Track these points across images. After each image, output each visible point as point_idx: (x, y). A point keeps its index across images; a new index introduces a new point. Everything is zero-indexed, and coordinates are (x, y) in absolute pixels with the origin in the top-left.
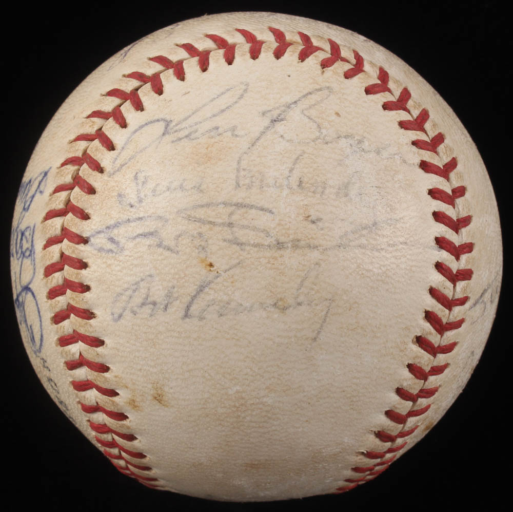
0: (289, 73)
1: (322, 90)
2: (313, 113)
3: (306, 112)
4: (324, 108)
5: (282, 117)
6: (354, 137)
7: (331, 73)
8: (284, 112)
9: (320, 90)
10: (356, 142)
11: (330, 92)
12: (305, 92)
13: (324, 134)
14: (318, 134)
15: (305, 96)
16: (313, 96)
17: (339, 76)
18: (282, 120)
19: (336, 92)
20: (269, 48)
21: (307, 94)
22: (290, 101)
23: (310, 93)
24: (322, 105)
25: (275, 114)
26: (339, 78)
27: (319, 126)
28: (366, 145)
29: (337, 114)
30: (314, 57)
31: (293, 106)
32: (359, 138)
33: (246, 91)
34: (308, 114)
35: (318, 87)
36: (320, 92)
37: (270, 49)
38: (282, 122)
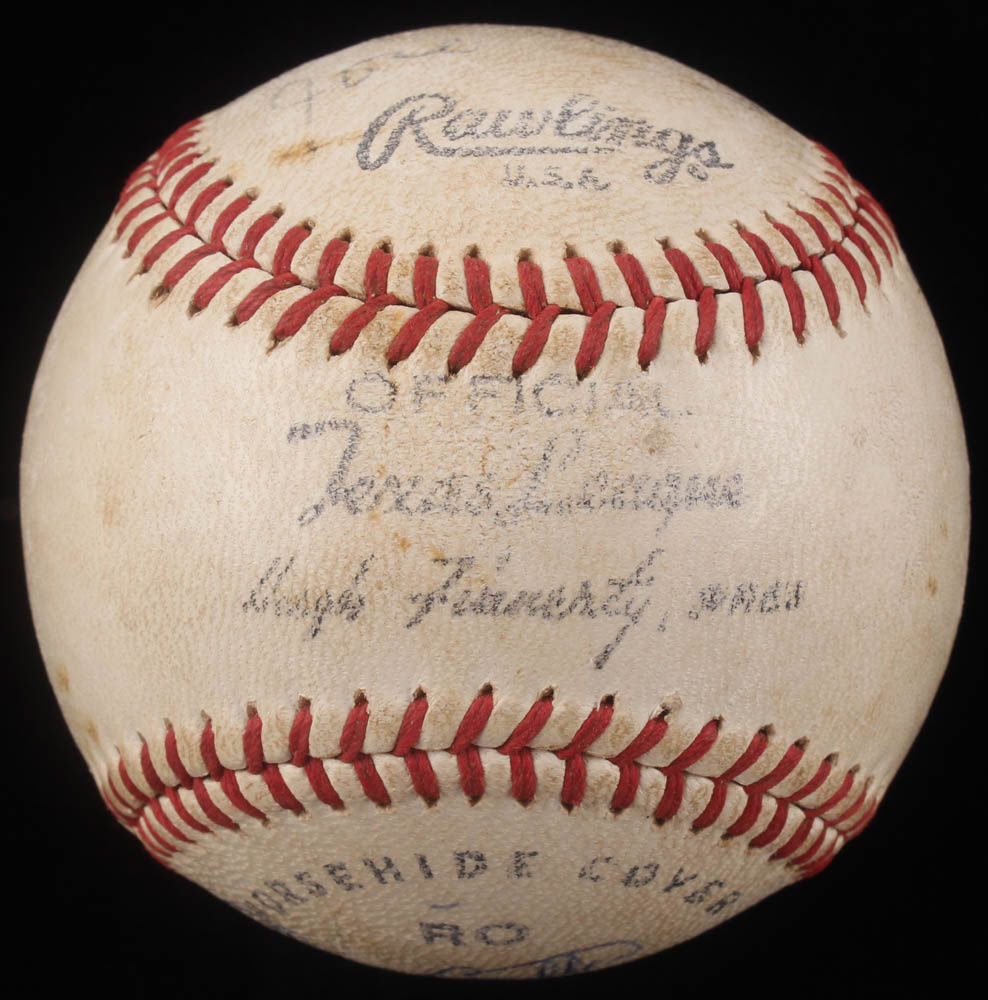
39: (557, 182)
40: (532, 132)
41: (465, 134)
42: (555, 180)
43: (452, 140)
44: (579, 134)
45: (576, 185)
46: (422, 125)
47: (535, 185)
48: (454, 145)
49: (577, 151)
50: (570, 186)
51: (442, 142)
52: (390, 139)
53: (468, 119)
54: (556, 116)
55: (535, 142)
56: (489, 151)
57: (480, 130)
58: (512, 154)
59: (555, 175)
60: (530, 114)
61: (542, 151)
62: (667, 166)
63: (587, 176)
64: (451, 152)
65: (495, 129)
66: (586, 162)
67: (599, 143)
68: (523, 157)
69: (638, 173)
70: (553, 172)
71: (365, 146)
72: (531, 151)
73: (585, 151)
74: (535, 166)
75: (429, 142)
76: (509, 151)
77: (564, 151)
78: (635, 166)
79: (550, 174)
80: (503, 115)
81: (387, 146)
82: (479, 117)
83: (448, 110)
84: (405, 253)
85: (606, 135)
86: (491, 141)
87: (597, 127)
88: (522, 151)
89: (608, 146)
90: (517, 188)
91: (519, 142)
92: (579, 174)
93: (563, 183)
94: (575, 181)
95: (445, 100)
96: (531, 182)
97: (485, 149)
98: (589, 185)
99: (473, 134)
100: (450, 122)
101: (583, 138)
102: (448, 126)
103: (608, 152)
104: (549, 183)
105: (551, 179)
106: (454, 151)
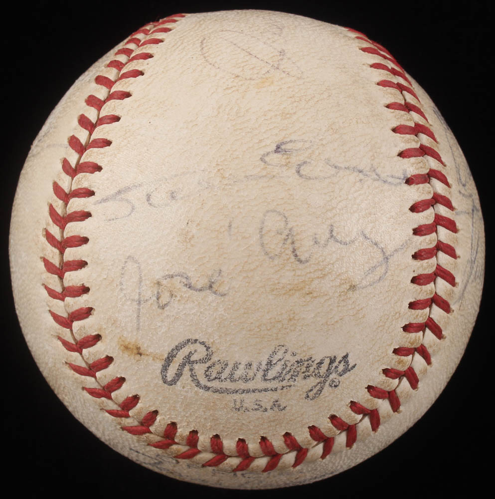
39: (260, 408)
40: (250, 379)
41: (216, 378)
42: (259, 407)
43: (209, 381)
44: (274, 379)
45: (269, 410)
46: (195, 365)
47: (248, 411)
48: (209, 384)
49: (272, 390)
50: (266, 410)
51: (203, 381)
52: (178, 369)
53: (218, 367)
54: (264, 367)
55: (251, 385)
56: (227, 391)
57: (223, 376)
58: (238, 393)
59: (259, 405)
60: (250, 365)
61: (254, 391)
62: (318, 387)
63: (276, 404)
64: (207, 388)
65: (231, 377)
66: (275, 396)
67: (284, 383)
68: (243, 395)
69: (302, 397)
70: (258, 403)
71: (165, 368)
72: (248, 391)
73: (276, 390)
74: (249, 400)
75: (197, 379)
76: (237, 391)
77: (266, 390)
78: (301, 392)
79: (256, 404)
80: (236, 366)
81: (176, 374)
82: (223, 366)
83: (208, 358)
84: (183, 431)
85: (288, 377)
86: (228, 385)
87: (284, 372)
88: (244, 391)
89: (288, 384)
90: (239, 413)
91: (242, 385)
92: (271, 403)
93: (262, 409)
94: (269, 408)
95: (208, 348)
96: (246, 409)
97: (225, 389)
98: (276, 409)
99: (220, 379)
100: (209, 368)
101: (276, 381)
102: (207, 371)
103: (288, 387)
104: (256, 409)
105: (256, 407)
106: (209, 388)
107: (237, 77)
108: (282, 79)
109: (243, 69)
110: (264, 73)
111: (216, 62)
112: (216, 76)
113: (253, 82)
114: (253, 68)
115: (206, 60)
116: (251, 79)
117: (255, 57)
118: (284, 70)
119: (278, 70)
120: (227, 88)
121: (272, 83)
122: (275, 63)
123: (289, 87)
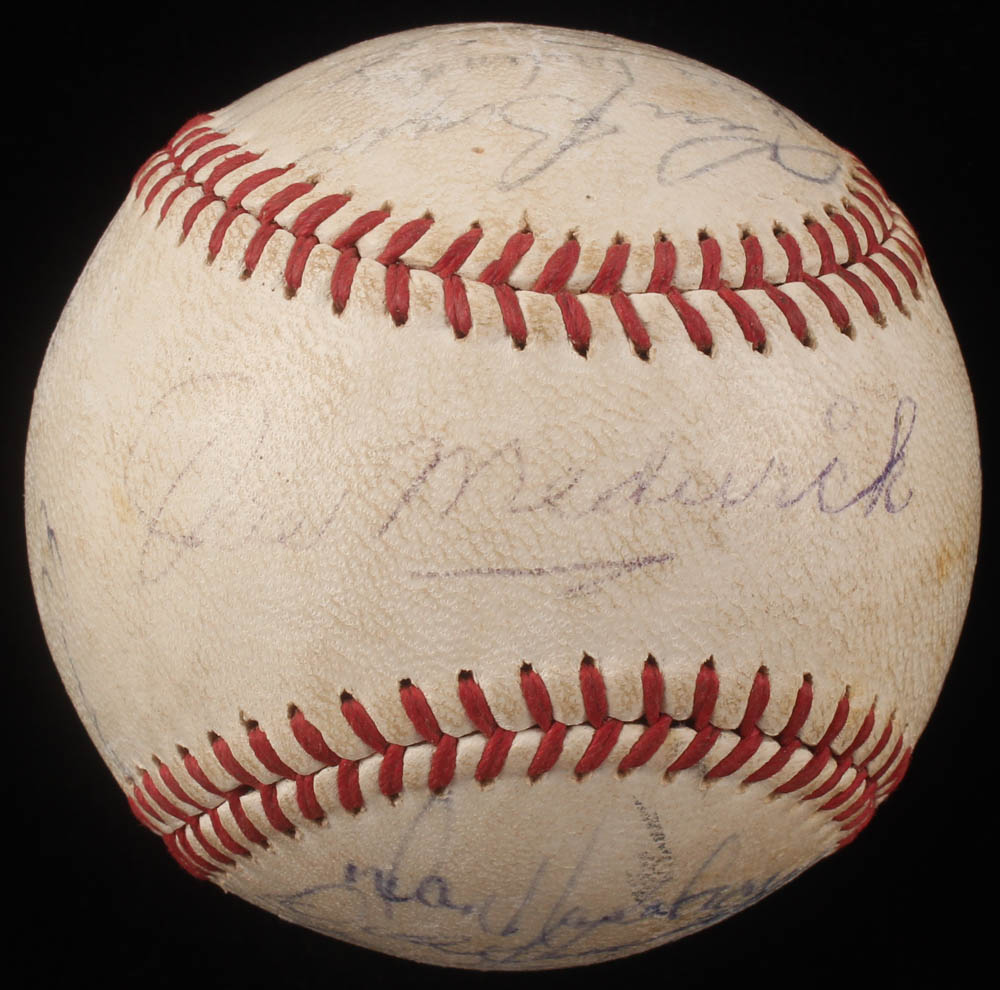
0: (591, 204)
1: (521, 180)
2: (526, 139)
3: (540, 137)
4: (508, 150)
5: (582, 125)
6: (436, 130)
7: (509, 221)
8: (581, 132)
9: (523, 181)
10: (430, 126)
11: (503, 183)
12: (551, 170)
13: (496, 113)
14: (507, 112)
15: (549, 163)
16: (535, 166)
17: (493, 219)
18: (581, 121)
19: (492, 186)
20: (641, 255)
21: (546, 167)
22: (575, 149)
23: (540, 169)
24: (515, 155)
25: (594, 129)
26: (492, 215)
27: (510, 123)
28: (410, 131)
29: (478, 151)
30: (549, 244)
31: (567, 143)
32: (427, 134)
33: (661, 169)
34: (535, 134)
35: (527, 185)
36: (523, 175)
37: (639, 252)
38: (579, 118)
107: (130, 450)
108: (133, 539)
109: (144, 462)
110: (139, 505)
111: (165, 407)
112: (138, 408)
113: (121, 481)
114: (145, 481)
115: (175, 388)
116: (126, 478)
117: (174, 486)
118: (151, 544)
119: (147, 532)
120: (113, 432)
121: (123, 521)
122: (163, 525)
123: (121, 555)
